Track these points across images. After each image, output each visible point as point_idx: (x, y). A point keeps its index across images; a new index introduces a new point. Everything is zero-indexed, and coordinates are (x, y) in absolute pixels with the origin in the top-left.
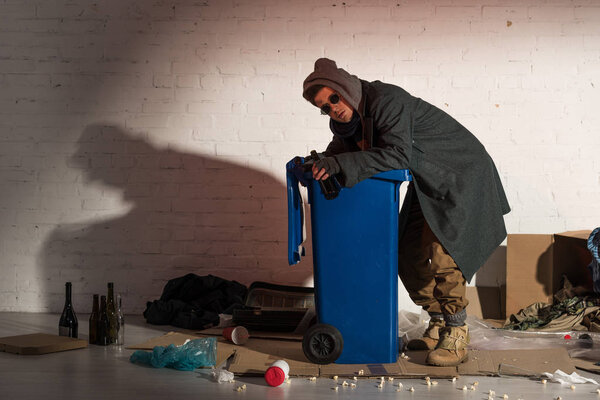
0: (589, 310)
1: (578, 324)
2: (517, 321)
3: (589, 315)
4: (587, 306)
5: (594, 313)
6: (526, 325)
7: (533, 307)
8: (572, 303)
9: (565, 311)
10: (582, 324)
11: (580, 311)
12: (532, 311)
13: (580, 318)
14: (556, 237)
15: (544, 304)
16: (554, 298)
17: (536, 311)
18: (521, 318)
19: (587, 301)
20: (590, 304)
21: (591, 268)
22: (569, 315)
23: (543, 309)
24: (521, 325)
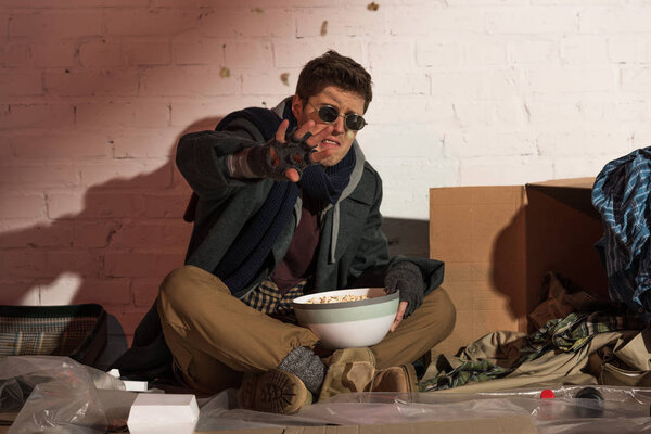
0: (599, 341)
1: (576, 371)
2: (448, 368)
3: (599, 351)
4: (596, 332)
5: (611, 345)
6: (465, 376)
7: (487, 341)
8: (563, 326)
9: (551, 345)
10: (585, 370)
11: (580, 342)
12: (483, 348)
13: (581, 360)
14: (532, 190)
15: (508, 335)
16: (529, 319)
17: (492, 349)
18: (456, 364)
19: (595, 322)
20: (602, 327)
21: (601, 250)
22: (558, 352)
23: (507, 345)
24: (456, 375)
